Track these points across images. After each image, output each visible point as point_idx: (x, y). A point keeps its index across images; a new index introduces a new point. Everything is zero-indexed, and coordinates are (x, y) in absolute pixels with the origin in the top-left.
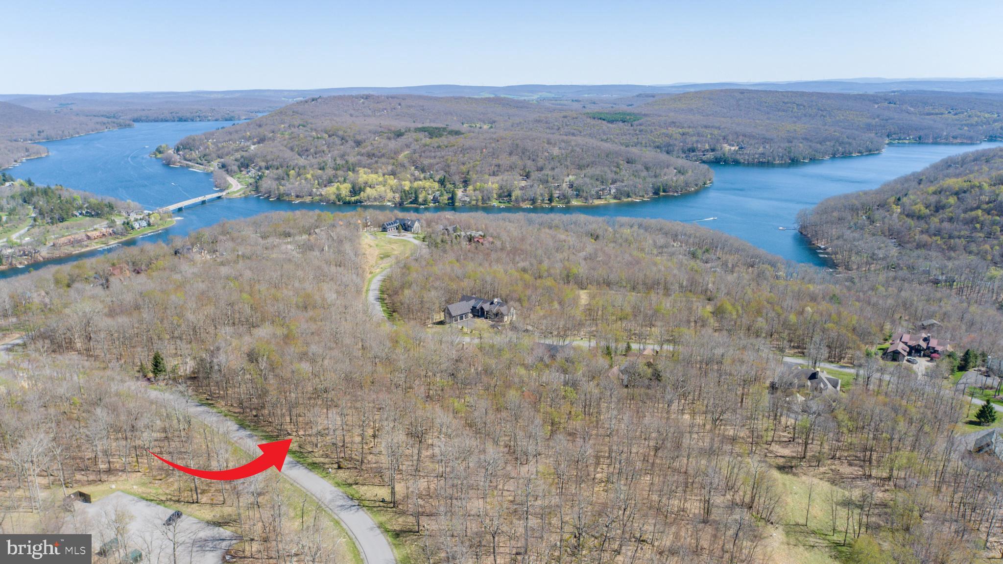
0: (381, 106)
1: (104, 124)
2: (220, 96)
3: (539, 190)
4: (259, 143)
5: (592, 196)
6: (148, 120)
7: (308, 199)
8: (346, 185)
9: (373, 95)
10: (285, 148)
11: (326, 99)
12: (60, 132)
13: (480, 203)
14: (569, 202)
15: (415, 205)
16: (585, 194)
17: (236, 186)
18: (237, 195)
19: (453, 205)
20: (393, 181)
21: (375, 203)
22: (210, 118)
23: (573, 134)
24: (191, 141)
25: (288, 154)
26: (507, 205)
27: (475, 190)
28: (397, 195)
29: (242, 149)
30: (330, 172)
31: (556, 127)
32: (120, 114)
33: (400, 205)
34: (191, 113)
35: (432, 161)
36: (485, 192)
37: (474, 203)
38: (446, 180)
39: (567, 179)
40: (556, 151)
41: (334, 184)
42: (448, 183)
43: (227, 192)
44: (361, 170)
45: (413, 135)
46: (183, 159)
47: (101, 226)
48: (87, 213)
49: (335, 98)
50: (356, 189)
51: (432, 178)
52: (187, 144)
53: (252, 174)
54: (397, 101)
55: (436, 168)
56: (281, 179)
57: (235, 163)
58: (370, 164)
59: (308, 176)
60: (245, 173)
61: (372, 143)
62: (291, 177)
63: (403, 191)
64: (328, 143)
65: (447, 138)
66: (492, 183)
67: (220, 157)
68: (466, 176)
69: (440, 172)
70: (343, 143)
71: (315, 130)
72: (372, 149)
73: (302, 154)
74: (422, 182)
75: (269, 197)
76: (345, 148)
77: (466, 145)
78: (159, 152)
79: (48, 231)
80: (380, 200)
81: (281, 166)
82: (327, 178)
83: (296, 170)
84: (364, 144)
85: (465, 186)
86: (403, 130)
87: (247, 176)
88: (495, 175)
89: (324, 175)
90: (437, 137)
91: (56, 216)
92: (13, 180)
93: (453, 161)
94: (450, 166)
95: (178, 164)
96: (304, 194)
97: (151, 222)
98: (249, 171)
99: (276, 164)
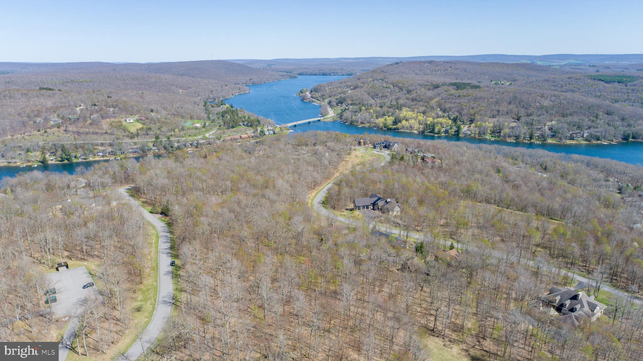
0: (437, 68)
1: (283, 76)
2: (352, 61)
3: (523, 130)
4: (354, 89)
5: (566, 138)
6: (306, 74)
7: (367, 125)
8: (391, 118)
10: (365, 93)
11: (404, 63)
12: (260, 80)
13: (477, 136)
14: (545, 140)
15: (432, 134)
16: (560, 136)
17: (331, 114)
18: (329, 120)
19: (458, 136)
20: (421, 117)
21: (407, 131)
22: (339, 74)
23: (573, 91)
24: (319, 87)
25: (366, 96)
26: (497, 139)
27: (476, 127)
28: (421, 126)
29: (344, 93)
30: (385, 109)
31: (560, 86)
32: (294, 71)
33: (422, 133)
34: (330, 70)
35: (452, 105)
36: (482, 129)
37: (473, 135)
38: (458, 119)
39: (549, 123)
40: (546, 103)
41: (385, 117)
42: (458, 121)
43: (325, 117)
44: (404, 109)
45: (446, 88)
46: (312, 97)
47: (250, 132)
48: (247, 124)
49: (410, 62)
50: (397, 121)
51: (449, 117)
52: (317, 88)
53: (342, 108)
54: (450, 65)
55: (453, 110)
56: (356, 112)
57: (336, 101)
58: (411, 106)
59: (371, 111)
60: (339, 107)
61: (418, 92)
62: (362, 111)
63: (426, 124)
64: (391, 91)
65: (468, 90)
66: (489, 123)
67: (330, 97)
68: (472, 117)
69: (456, 113)
70: (400, 91)
71: (387, 83)
72: (416, 96)
73: (374, 97)
74: (441, 119)
75: (346, 122)
76: (400, 94)
77: (479, 95)
78: (302, 93)
79: (224, 133)
80: (410, 129)
81: (359, 104)
82: (382, 113)
83: (366, 106)
84: (412, 92)
85: (470, 124)
86: (440, 84)
87: (339, 109)
88: (494, 117)
89: (381, 111)
90: (461, 90)
91: (231, 125)
92: (225, 105)
93: (466, 106)
94: (463, 110)
95: (308, 100)
96: (366, 122)
97: (276, 132)
98: (342, 106)
99: (357, 102)
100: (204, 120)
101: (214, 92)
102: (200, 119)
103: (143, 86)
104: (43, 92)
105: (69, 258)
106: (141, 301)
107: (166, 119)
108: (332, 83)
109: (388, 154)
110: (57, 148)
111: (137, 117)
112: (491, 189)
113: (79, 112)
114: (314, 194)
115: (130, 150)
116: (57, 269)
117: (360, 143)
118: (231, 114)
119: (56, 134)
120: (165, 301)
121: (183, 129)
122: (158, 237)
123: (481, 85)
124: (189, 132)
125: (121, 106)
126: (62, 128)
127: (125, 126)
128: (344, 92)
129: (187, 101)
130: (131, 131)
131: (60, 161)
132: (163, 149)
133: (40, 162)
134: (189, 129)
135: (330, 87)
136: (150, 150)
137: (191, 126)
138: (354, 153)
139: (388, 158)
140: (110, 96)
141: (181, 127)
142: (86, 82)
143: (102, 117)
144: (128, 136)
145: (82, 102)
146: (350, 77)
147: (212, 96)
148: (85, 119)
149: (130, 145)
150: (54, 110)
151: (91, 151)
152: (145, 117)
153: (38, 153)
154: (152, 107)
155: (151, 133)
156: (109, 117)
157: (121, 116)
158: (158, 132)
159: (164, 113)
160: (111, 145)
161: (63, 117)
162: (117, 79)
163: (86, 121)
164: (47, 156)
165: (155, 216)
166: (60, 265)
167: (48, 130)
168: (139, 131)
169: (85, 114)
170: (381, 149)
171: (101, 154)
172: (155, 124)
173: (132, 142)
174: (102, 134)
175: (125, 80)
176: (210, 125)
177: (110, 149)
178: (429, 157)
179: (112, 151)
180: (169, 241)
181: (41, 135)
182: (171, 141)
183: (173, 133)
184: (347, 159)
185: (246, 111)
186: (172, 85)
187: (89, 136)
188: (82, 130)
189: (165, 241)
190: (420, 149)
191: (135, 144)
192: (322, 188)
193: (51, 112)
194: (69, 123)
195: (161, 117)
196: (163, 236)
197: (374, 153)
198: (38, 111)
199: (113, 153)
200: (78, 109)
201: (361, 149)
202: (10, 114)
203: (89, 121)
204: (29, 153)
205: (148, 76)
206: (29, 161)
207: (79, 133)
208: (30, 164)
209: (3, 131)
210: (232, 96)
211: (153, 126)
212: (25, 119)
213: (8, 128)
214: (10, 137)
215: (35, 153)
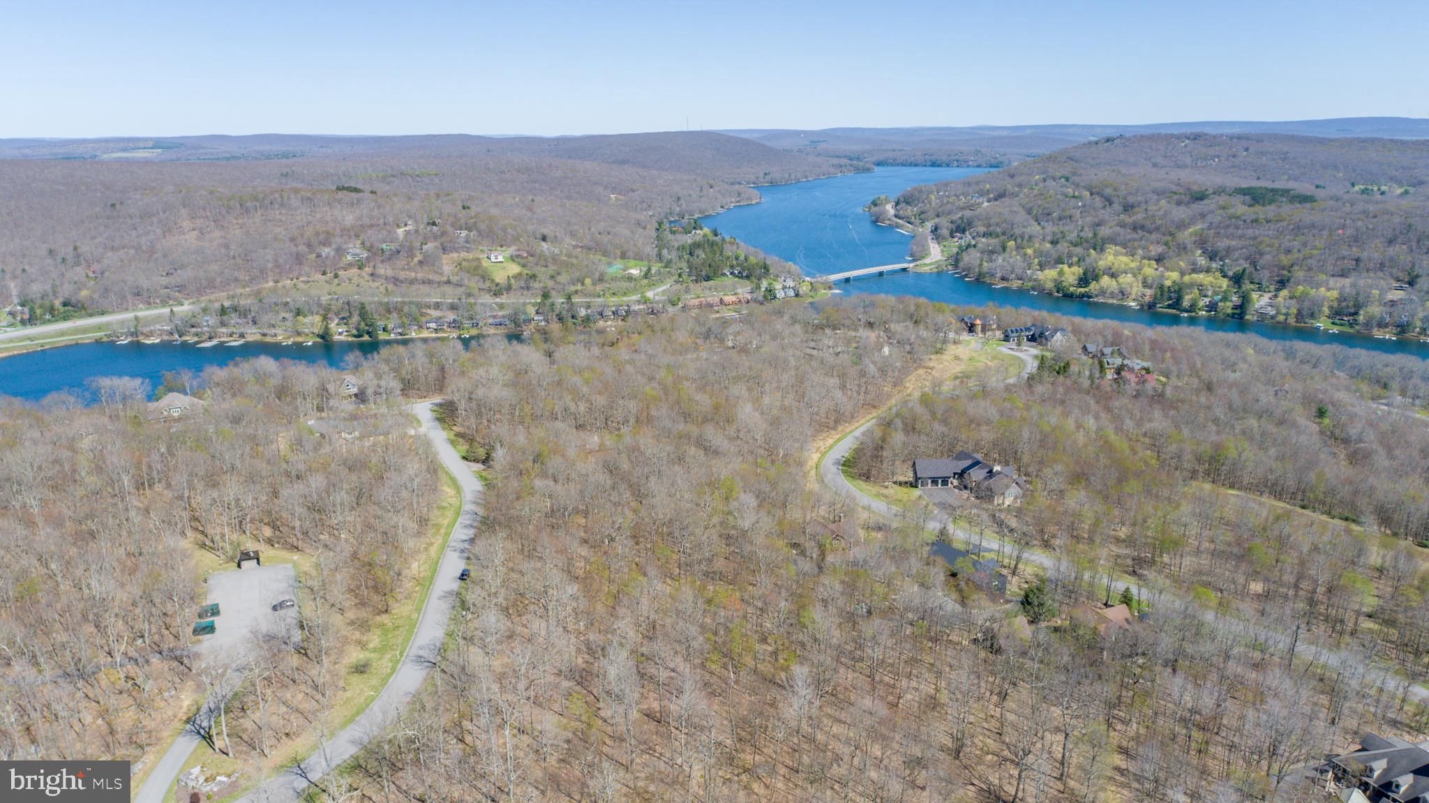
0: (1211, 151)
1: (841, 166)
2: (1005, 133)
3: (1423, 311)
4: (996, 200)
6: (895, 163)
7: (1015, 284)
8: (1076, 269)
9: (1207, 134)
10: (1021, 209)
11: (1129, 139)
12: (787, 176)
13: (1292, 321)
15: (1174, 311)
17: (936, 254)
18: (927, 269)
19: (1242, 319)
20: (1150, 270)
21: (1111, 301)
22: (971, 163)
24: (916, 193)
25: (1022, 216)
26: (1345, 329)
27: (1292, 297)
28: (1149, 292)
29: (970, 207)
30: (1063, 247)
32: (866, 155)
33: (1150, 307)
34: (949, 155)
35: (1233, 243)
36: (1306, 303)
37: (1281, 318)
38: (1246, 276)
41: (1061, 266)
42: (1247, 282)
43: (918, 263)
44: (1111, 249)
45: (1223, 200)
46: (896, 216)
47: (744, 290)
48: (740, 273)
49: (1142, 137)
50: (1089, 275)
51: (1222, 271)
52: (912, 196)
53: (963, 242)
54: (1244, 143)
55: (1236, 255)
56: (992, 252)
57: (951, 226)
58: (1130, 240)
59: (1029, 251)
60: (956, 239)
61: (1149, 208)
62: (1008, 250)
63: (1161, 287)
64: (1084, 206)
65: (1280, 207)
66: (1329, 289)
67: (938, 216)
68: (1285, 272)
69: (1242, 261)
70: (1105, 206)
71: (1077, 185)
72: (1144, 219)
73: (1040, 218)
74: (1201, 276)
75: (966, 276)
76: (1104, 214)
77: (1308, 219)
78: (876, 205)
79: (687, 291)
80: (1120, 296)
81: (1004, 234)
82: (1055, 256)
83: (1019, 240)
84: (1136, 209)
85: (1278, 290)
86: (1211, 191)
87: (954, 245)
88: (1343, 274)
89: (1053, 252)
90: (1263, 205)
91: (704, 273)
92: (701, 229)
93: (1271, 246)
94: (1261, 254)
95: (888, 222)
96: (1013, 276)
97: (801, 292)
98: (961, 238)
99: (998, 230)
100: (649, 261)
101: (682, 201)
102: (642, 260)
103: (537, 186)
104: (340, 194)
105: (270, 542)
106: (375, 650)
107: (569, 256)
108: (946, 185)
109: (1036, 357)
110: (352, 309)
111: (511, 250)
112: (1281, 458)
113: (401, 237)
114: (830, 441)
115: (491, 321)
116: (239, 566)
117: (971, 329)
118: (707, 250)
119: (355, 280)
120: (421, 657)
121: (601, 279)
122: (458, 514)
123: (1320, 194)
124: (615, 286)
125: (482, 226)
126: (368, 270)
127: (486, 268)
128: (972, 205)
129: (621, 220)
130: (497, 280)
131: (355, 336)
132: (555, 319)
133: (318, 336)
134: (614, 279)
135: (941, 193)
136: (530, 321)
137: (620, 274)
138: (952, 350)
139: (1032, 366)
140: (466, 205)
141: (597, 276)
142: (429, 175)
143: (444, 249)
144: (489, 291)
145: (410, 217)
146: (992, 170)
147: (678, 209)
148: (411, 253)
149: (492, 309)
150: (355, 232)
151: (415, 319)
152: (527, 252)
153: (318, 319)
154: (545, 231)
155: (536, 285)
156: (456, 250)
157: (481, 248)
158: (550, 283)
159: (569, 242)
160: (453, 307)
161: (372, 246)
162: (489, 169)
163: (413, 256)
164: (332, 325)
165: (469, 467)
166: (246, 556)
167: (341, 273)
168: (513, 281)
169: (411, 242)
170: (1019, 344)
171: (433, 325)
172: (546, 266)
173: (496, 304)
174: (439, 283)
175: (503, 172)
176: (660, 273)
177: (451, 316)
178: (1137, 367)
179: (454, 321)
180: (475, 524)
181: (326, 282)
182: (572, 304)
183: (579, 287)
184: (931, 364)
185: (742, 244)
186: (596, 184)
187: (414, 287)
188: (402, 275)
189: (468, 522)
190: (1116, 348)
191: (501, 306)
192: (853, 427)
193: (350, 237)
194: (381, 259)
195: (561, 253)
196: (468, 513)
197: (1000, 352)
198: (328, 233)
199: (455, 325)
200: (401, 231)
201: (973, 342)
202: (276, 239)
203: (419, 257)
204: (300, 318)
205: (551, 164)
206: (299, 334)
207: (396, 281)
208: (300, 339)
209: (261, 272)
210: (721, 211)
211: (541, 271)
212: (302, 248)
213: (270, 265)
214: (271, 284)
215: (310, 318)
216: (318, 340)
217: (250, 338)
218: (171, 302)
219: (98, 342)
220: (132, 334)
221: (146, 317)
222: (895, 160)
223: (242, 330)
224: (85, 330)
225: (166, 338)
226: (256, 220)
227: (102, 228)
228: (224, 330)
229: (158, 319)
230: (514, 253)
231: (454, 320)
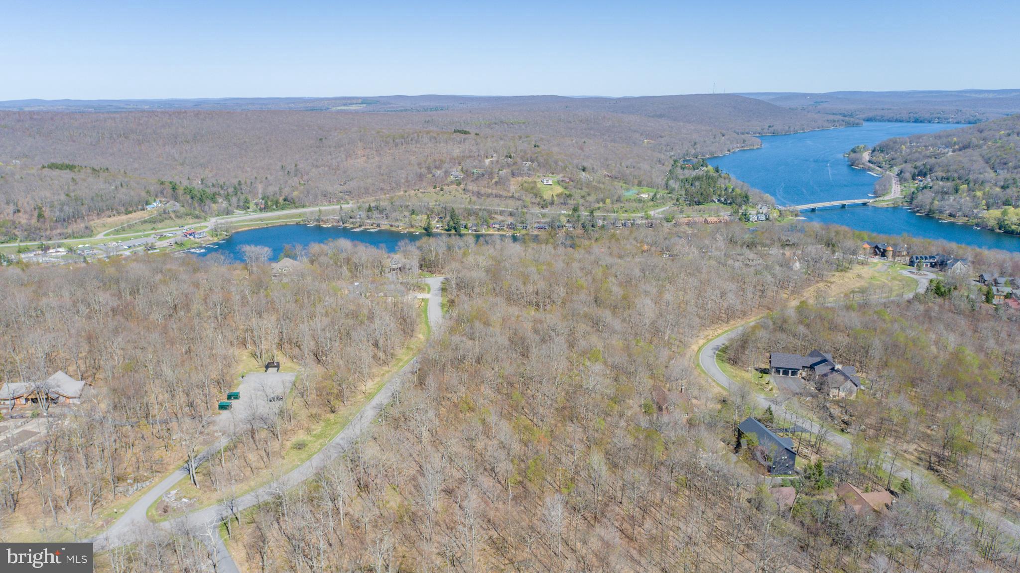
1: (834, 121)
4: (960, 150)
6: (882, 120)
7: (961, 221)
10: (981, 159)
12: (787, 128)
17: (896, 192)
18: (884, 204)
22: (950, 120)
24: (891, 143)
25: (980, 164)
29: (935, 156)
32: (858, 113)
34: (932, 114)
41: (1007, 207)
43: (877, 199)
46: (869, 161)
47: (725, 213)
48: (725, 200)
52: (888, 145)
53: (921, 184)
56: (945, 193)
57: (913, 170)
59: (979, 194)
60: (916, 181)
62: (960, 192)
67: (905, 163)
73: (996, 166)
75: (918, 211)
78: (855, 152)
79: (682, 212)
81: (959, 178)
83: (972, 184)
87: (912, 186)
89: (1001, 195)
91: (696, 200)
92: (707, 167)
95: (862, 166)
96: (960, 213)
97: (771, 217)
98: (921, 181)
99: (956, 175)
100: (658, 188)
101: (698, 146)
102: (652, 187)
103: (591, 132)
104: (455, 135)
106: (315, 436)
107: (599, 182)
108: (919, 137)
109: (929, 280)
110: (447, 213)
111: (559, 177)
113: (487, 165)
114: (720, 331)
115: (536, 225)
116: (266, 370)
117: (883, 254)
118: (705, 182)
119: (453, 193)
120: (340, 445)
121: (618, 200)
124: (627, 205)
125: (541, 160)
126: (462, 186)
127: (540, 188)
128: (938, 154)
129: (646, 158)
130: (545, 197)
131: (446, 230)
132: (580, 227)
133: (423, 228)
134: (629, 200)
135: (913, 144)
136: (562, 227)
137: (634, 197)
138: (857, 269)
140: (537, 145)
141: (615, 198)
142: (519, 123)
143: (513, 174)
144: (539, 204)
145: (496, 152)
146: (967, 126)
147: (694, 151)
148: (491, 175)
149: (538, 217)
150: (458, 161)
151: (486, 221)
152: (570, 178)
153: (425, 217)
154: (585, 164)
155: (571, 202)
156: (521, 175)
157: (538, 174)
158: (581, 201)
159: (602, 172)
160: (511, 214)
161: (467, 171)
163: (491, 179)
164: (433, 222)
167: (445, 188)
168: (555, 198)
169: (492, 169)
170: (921, 269)
171: (497, 226)
172: (581, 189)
173: (541, 213)
174: (506, 197)
175: (570, 122)
176: (663, 198)
177: (510, 220)
181: (436, 193)
182: (594, 217)
183: (601, 205)
184: (833, 280)
185: (733, 179)
186: (635, 131)
187: (491, 199)
188: (483, 191)
191: (544, 216)
193: (455, 164)
194: (471, 179)
195: (594, 180)
197: (901, 274)
198: (441, 161)
199: (512, 227)
200: (487, 161)
201: (880, 265)
202: (410, 164)
203: (496, 179)
204: (414, 216)
205: (604, 117)
206: (412, 226)
207: (479, 194)
208: (412, 230)
209: (397, 184)
210: (727, 153)
211: (577, 193)
212: (424, 171)
213: (403, 181)
214: (402, 193)
215: (420, 216)
216: (424, 231)
217: (383, 227)
218: (342, 202)
219: (298, 224)
220: (317, 220)
221: (325, 211)
222: (882, 117)
223: (378, 222)
224: (292, 216)
225: (335, 224)
226: (401, 151)
227: (313, 154)
228: (368, 221)
229: (333, 212)
230: (561, 179)
231: (511, 223)
